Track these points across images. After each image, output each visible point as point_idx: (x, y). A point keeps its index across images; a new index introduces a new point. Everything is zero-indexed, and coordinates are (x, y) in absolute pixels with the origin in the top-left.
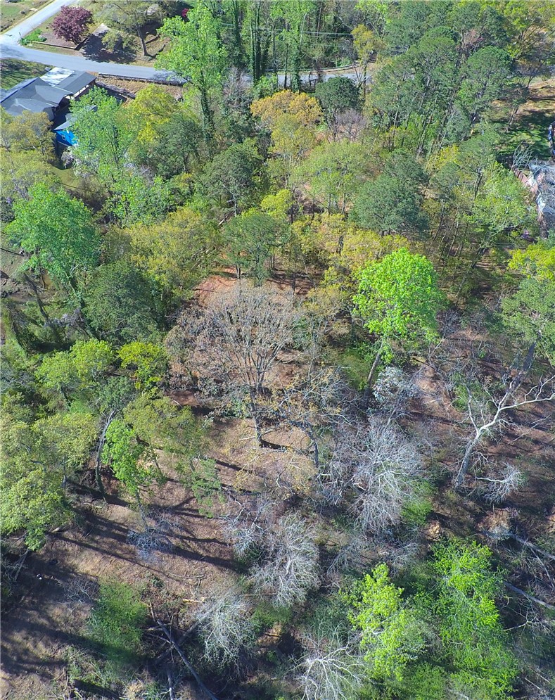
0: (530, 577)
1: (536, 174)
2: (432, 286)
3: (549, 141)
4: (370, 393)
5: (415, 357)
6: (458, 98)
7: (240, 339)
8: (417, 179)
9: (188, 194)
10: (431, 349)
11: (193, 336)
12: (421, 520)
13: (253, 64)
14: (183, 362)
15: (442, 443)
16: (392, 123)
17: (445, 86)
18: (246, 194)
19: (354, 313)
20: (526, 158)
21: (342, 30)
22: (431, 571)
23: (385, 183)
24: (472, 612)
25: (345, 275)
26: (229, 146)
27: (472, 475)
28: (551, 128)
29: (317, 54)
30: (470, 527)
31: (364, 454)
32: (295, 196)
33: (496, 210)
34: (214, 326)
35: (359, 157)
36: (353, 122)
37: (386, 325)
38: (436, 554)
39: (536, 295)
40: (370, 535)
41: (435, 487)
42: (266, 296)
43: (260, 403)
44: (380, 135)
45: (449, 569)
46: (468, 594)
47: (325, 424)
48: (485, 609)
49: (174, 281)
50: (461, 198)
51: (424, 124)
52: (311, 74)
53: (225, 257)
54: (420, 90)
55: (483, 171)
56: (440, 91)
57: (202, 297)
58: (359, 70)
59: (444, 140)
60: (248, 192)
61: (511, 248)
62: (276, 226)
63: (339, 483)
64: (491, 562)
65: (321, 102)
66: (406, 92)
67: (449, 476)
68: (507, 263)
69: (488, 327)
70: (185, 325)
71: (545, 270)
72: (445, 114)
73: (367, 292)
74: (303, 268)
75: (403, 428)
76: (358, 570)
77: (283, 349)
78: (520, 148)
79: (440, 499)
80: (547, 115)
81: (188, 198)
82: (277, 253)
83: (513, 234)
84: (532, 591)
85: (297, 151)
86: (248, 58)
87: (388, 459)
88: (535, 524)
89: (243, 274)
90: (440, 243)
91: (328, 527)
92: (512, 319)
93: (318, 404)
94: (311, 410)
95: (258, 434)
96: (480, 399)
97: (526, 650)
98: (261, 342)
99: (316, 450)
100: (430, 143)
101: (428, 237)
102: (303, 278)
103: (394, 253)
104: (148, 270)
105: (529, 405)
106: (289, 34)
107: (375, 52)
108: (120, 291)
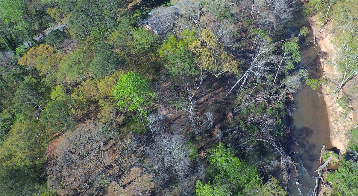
0: (237, 138)
1: (148, 24)
2: (141, 79)
3: (144, 12)
4: (149, 131)
5: (154, 106)
6: (105, 15)
7: (82, 157)
8: (110, 48)
9: (12, 117)
10: (157, 99)
11: (60, 173)
12: (197, 155)
13: (9, 46)
14: (64, 188)
15: (183, 125)
16: (86, 35)
17: (98, 13)
18: (41, 99)
19: (121, 109)
20: (141, 21)
21: (42, 14)
22: (213, 167)
23: (98, 57)
24: (233, 166)
25: (108, 99)
26: (19, 85)
27: (199, 126)
28: (142, 8)
29: (37, 27)
30: (211, 142)
31: (163, 153)
32: (65, 85)
33: (144, 42)
34: (67, 161)
35: (82, 55)
36: (70, 44)
37: (136, 104)
38: (209, 160)
39: (174, 58)
40: (186, 177)
41: (192, 140)
42: (81, 131)
43: (110, 173)
44: (85, 42)
45: (216, 161)
46: (227, 162)
47: (142, 157)
48: (235, 161)
49: (33, 159)
50: (129, 45)
51: (99, 29)
52: (39, 36)
53: (51, 130)
54: (89, 19)
55: (130, 32)
56: (97, 16)
57: (52, 155)
58: (59, 24)
59: (111, 30)
60: (42, 97)
61: (157, 50)
62: (65, 102)
63: (162, 171)
64: (225, 146)
65: (51, 44)
66: (84, 22)
67: (193, 133)
68: (159, 55)
69: (168, 78)
70: (53, 172)
71: (171, 50)
72: (104, 22)
73: (121, 98)
74: (89, 109)
75: (168, 132)
76: (193, 192)
77: (104, 145)
78: (137, 19)
79: (197, 143)
80: (138, 5)
81: (13, 119)
82: (73, 111)
83: (154, 45)
84: (241, 142)
85: (53, 68)
86: (5, 45)
87: (171, 147)
88: (226, 123)
89: (64, 131)
90: (134, 63)
91: (171, 190)
92: (173, 70)
93: (133, 152)
94: (132, 157)
95: (120, 185)
96: (183, 101)
97: (253, 160)
98: (92, 150)
99: (146, 169)
100: (106, 34)
101: (128, 65)
102: (92, 112)
103: (120, 78)
104: (16, 164)
105: (197, 91)
106: (18, 26)
107: (62, 15)
108: (8, 184)
